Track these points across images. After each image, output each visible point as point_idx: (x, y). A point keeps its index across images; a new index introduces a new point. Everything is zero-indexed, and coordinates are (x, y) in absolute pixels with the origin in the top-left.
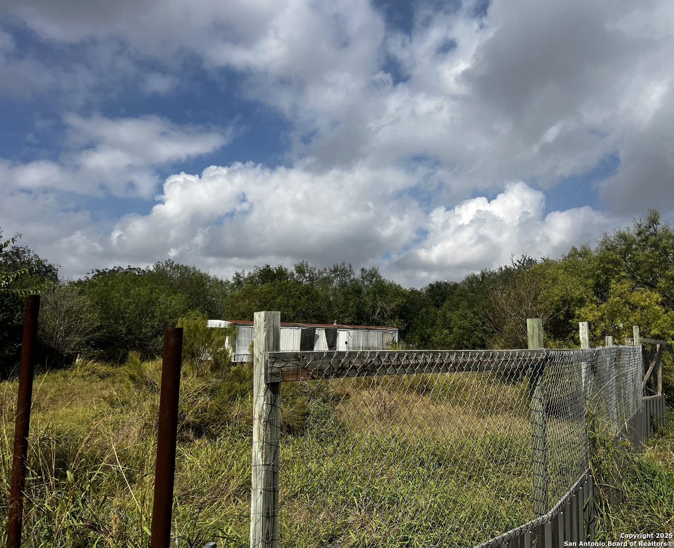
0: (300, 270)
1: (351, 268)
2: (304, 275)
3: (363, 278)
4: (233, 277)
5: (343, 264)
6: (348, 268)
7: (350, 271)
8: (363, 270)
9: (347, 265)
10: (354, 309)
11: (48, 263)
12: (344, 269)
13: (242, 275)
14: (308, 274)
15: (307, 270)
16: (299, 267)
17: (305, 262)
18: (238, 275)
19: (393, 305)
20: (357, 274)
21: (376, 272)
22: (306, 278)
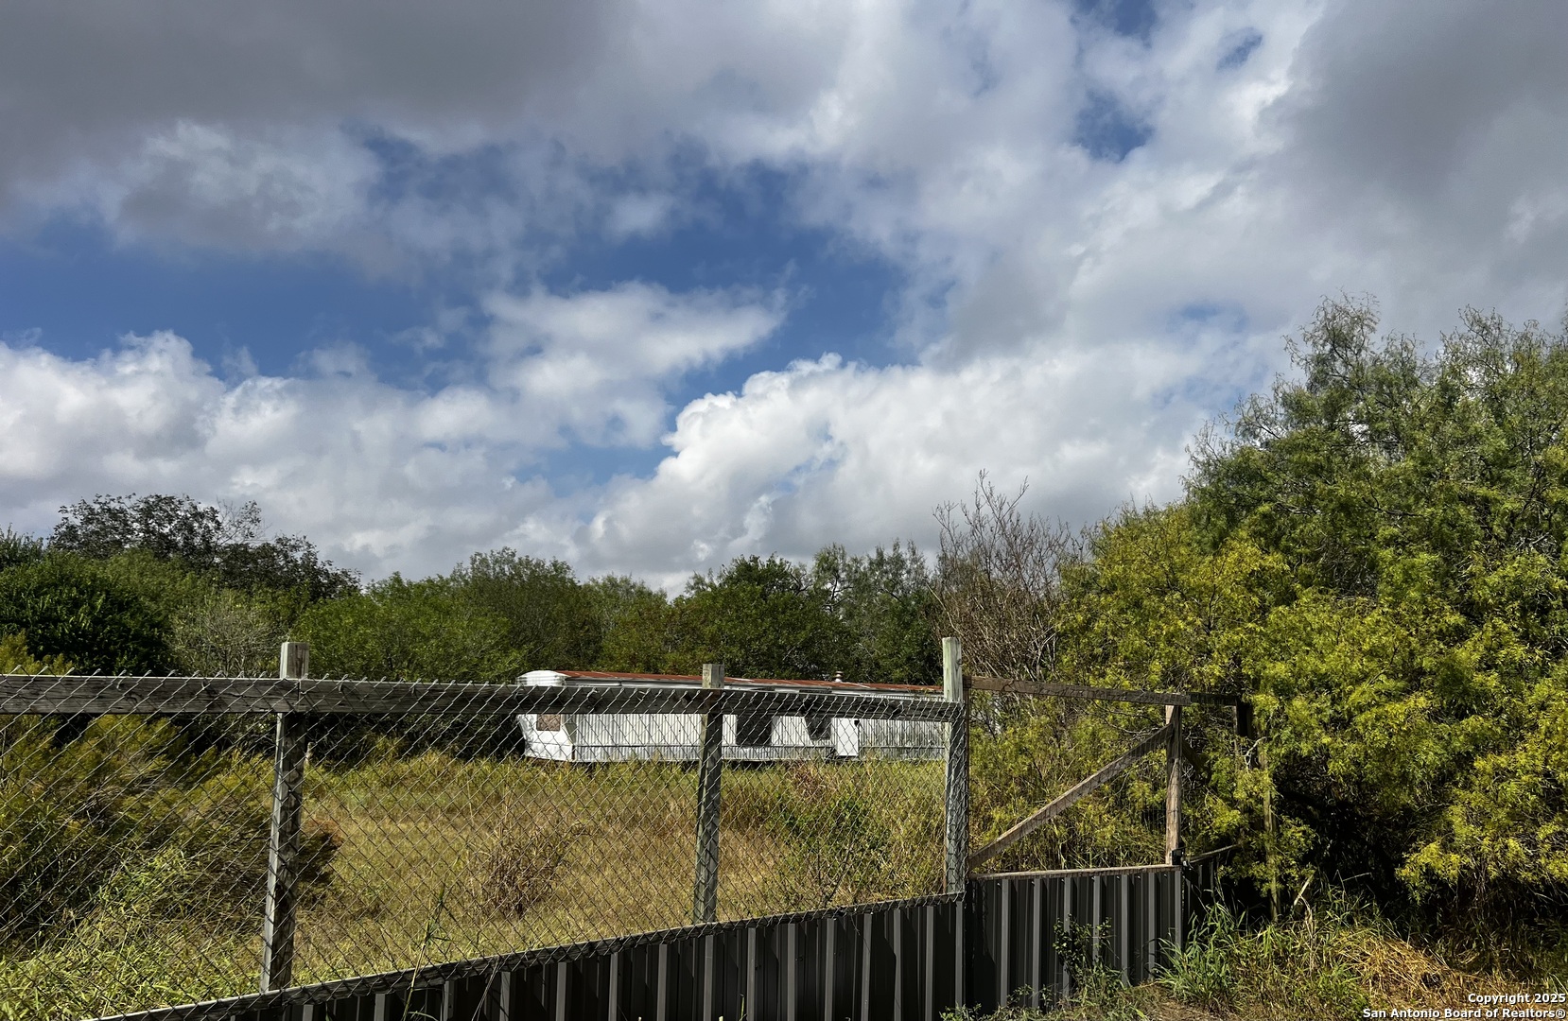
0: (826, 563)
2: (838, 577)
5: (897, 545)
6: (907, 556)
12: (898, 557)
13: (707, 580)
14: (845, 573)
15: (842, 564)
16: (824, 560)
17: (836, 547)
18: (699, 581)
22: (842, 582)
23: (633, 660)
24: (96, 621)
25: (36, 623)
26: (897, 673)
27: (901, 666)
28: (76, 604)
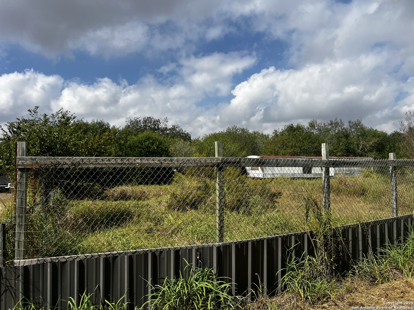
0: (312, 125)
1: (341, 121)
2: (315, 128)
3: (350, 127)
4: (273, 132)
5: (336, 119)
6: (339, 122)
7: (341, 123)
8: (350, 122)
9: (338, 120)
10: (343, 147)
11: (187, 132)
12: (337, 122)
13: (278, 131)
14: (317, 127)
15: (317, 125)
16: (311, 124)
17: (315, 120)
18: (276, 131)
19: (371, 143)
20: (346, 126)
21: (360, 122)
22: (316, 130)
23: (271, 152)
24: (157, 147)
25: (145, 148)
26: (339, 154)
27: (340, 152)
28: (152, 144)
